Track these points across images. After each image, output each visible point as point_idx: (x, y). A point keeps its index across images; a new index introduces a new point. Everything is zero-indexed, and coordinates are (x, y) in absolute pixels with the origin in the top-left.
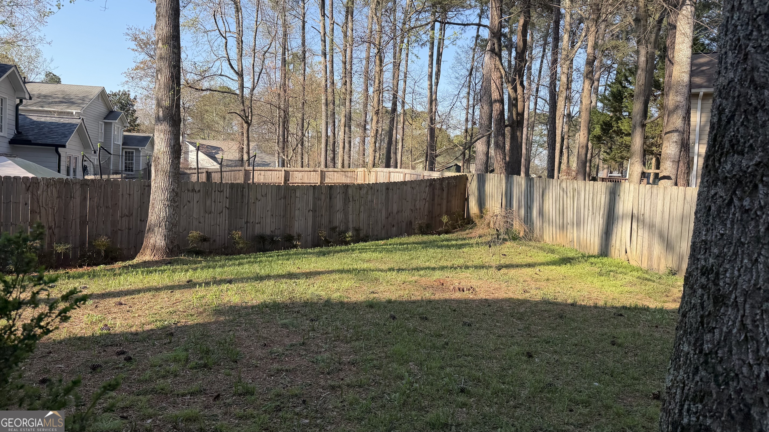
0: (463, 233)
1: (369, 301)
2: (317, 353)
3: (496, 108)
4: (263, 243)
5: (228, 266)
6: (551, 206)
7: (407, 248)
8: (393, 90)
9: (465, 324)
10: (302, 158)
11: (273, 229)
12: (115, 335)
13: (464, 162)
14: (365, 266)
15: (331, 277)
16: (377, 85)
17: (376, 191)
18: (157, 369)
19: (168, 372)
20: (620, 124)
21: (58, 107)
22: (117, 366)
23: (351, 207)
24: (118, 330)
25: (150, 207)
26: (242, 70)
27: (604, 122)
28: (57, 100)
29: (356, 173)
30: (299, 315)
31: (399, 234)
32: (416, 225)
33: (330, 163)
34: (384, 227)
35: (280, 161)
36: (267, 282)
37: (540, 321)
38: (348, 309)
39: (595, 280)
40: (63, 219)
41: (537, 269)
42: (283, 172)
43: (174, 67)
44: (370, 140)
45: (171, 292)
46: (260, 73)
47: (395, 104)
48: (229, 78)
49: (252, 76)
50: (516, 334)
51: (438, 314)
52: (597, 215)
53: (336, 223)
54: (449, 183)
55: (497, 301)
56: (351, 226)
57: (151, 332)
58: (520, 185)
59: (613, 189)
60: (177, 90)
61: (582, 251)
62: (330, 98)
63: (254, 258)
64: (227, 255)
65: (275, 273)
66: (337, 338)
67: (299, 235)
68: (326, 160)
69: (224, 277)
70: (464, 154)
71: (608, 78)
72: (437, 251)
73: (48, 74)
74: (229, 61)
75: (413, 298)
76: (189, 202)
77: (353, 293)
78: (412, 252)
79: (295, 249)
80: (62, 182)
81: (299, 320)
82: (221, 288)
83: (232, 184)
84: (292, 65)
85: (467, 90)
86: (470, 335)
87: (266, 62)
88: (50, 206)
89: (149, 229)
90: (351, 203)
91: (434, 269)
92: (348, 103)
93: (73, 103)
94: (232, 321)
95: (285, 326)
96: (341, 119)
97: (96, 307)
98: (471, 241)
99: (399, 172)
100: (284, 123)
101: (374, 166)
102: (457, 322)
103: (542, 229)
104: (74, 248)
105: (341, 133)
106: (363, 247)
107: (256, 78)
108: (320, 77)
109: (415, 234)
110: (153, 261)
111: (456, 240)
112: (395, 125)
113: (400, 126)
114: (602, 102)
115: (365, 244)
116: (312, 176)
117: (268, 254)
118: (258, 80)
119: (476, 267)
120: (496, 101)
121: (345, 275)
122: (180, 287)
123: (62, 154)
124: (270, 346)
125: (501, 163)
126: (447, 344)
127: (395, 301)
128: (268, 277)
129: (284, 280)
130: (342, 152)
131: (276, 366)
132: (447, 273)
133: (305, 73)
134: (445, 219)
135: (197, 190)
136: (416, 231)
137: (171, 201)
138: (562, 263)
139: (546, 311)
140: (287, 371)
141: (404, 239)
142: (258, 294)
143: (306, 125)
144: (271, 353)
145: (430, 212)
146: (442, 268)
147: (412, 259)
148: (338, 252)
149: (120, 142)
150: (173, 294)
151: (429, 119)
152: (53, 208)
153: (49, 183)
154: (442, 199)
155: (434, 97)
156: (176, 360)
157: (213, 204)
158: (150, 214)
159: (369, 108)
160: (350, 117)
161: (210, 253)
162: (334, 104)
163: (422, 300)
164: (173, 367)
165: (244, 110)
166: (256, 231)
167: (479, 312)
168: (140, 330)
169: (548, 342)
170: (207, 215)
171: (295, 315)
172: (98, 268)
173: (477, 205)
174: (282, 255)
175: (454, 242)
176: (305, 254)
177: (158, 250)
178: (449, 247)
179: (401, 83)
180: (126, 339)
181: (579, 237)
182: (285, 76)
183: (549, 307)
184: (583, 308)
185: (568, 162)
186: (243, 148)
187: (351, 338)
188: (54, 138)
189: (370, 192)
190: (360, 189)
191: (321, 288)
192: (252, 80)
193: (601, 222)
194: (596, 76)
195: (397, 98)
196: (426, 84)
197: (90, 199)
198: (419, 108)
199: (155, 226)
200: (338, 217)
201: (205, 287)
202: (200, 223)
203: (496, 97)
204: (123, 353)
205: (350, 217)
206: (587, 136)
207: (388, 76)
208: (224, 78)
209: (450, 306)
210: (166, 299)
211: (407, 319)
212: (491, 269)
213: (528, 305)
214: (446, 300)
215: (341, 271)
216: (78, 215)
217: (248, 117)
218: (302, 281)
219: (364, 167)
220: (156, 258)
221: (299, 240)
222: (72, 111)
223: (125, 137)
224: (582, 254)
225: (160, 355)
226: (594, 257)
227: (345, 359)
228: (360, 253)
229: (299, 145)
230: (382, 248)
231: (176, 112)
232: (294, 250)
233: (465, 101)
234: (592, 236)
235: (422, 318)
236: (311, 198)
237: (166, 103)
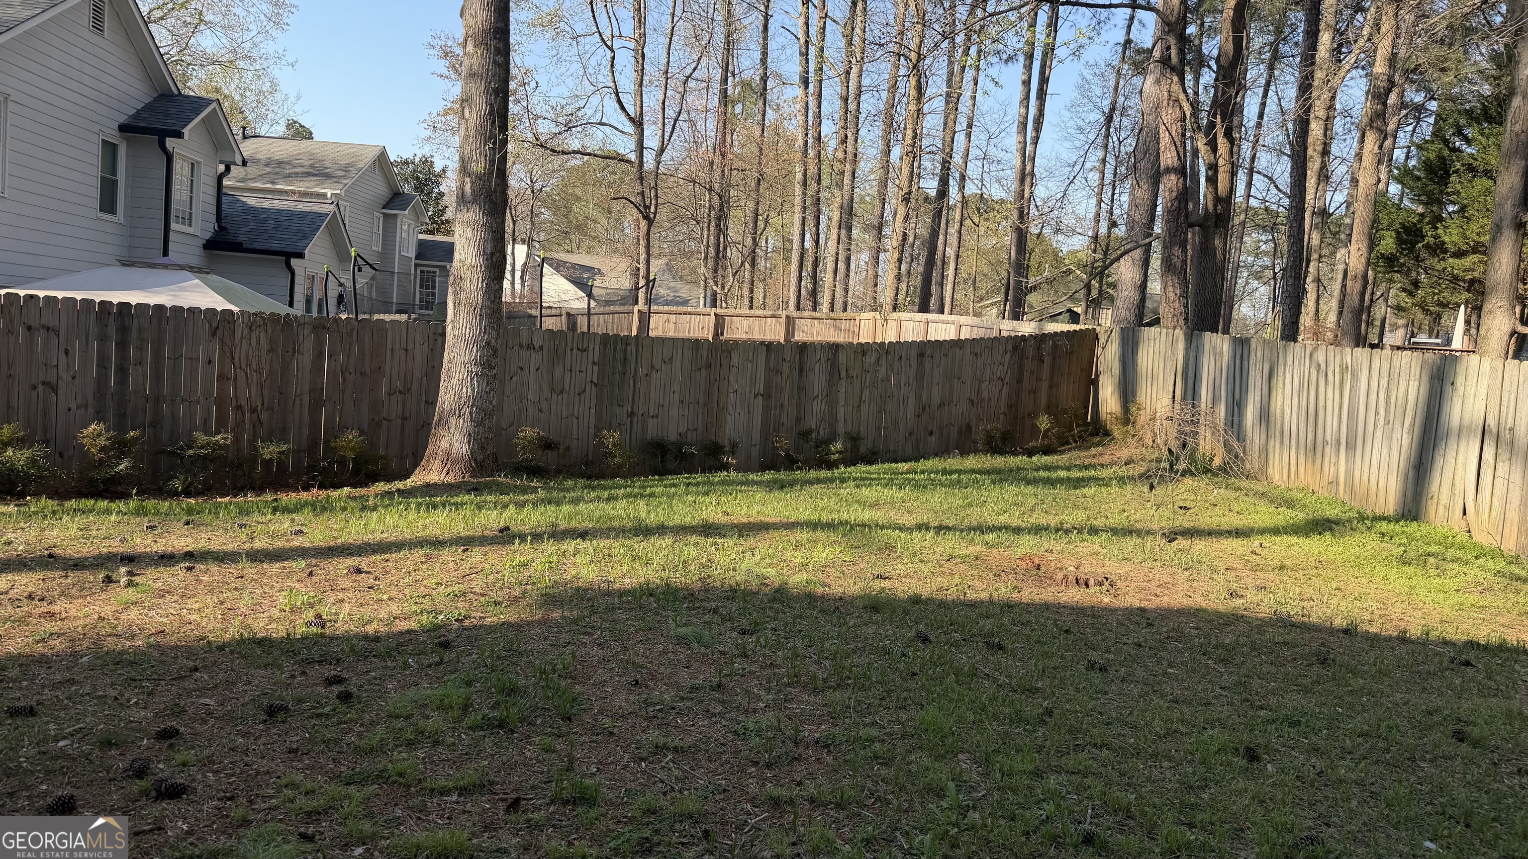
0: (1084, 454)
1: (869, 596)
2: (746, 711)
3: (1169, 186)
4: (662, 457)
5: (586, 502)
6: (1288, 402)
7: (959, 482)
8: (943, 150)
9: (1091, 666)
10: (752, 291)
11: (682, 429)
12: (332, 638)
13: (1088, 306)
14: (867, 515)
15: (792, 538)
16: (908, 141)
17: (897, 358)
18: (400, 724)
19: (422, 733)
20: (1440, 231)
21: (301, 184)
22: (319, 711)
23: (843, 390)
24: (341, 628)
25: (443, 375)
26: (641, 114)
27: (1403, 226)
28: (299, 170)
29: (857, 322)
30: (717, 619)
31: (942, 452)
32: (979, 432)
33: (806, 303)
34: (911, 434)
35: (708, 295)
36: (657, 541)
37: (1273, 669)
38: (822, 611)
39: (1393, 575)
40: (277, 394)
41: (1255, 541)
42: (713, 318)
43: (496, 92)
44: (888, 258)
45: (464, 551)
46: (676, 120)
47: (944, 182)
48: (616, 129)
49: (660, 125)
50: (1215, 697)
51: (1028, 638)
52: (1398, 425)
53: (812, 422)
54: (1055, 346)
55: (1167, 614)
56: (841, 429)
57: (407, 637)
58: (1217, 354)
59: (1439, 369)
60: (501, 141)
61: (1356, 505)
62: (812, 170)
63: (640, 487)
64: (589, 478)
65: (677, 520)
66: (795, 679)
67: (734, 445)
68: (799, 296)
69: (574, 524)
70: (1088, 286)
71: (1414, 130)
72: (1026, 491)
73: (291, 124)
74: (617, 94)
75: (971, 595)
76: (521, 368)
77: (837, 574)
78: (969, 490)
79: (725, 473)
80: (279, 320)
81: (716, 629)
82: (565, 547)
83: (606, 336)
84: (740, 105)
85: (1100, 154)
86: (1106, 693)
87: (690, 98)
88: (254, 367)
89: (440, 420)
90: (843, 382)
91: (1018, 530)
92: (847, 181)
93: (328, 176)
94: (575, 622)
95: (682, 641)
96: (831, 213)
97: (311, 574)
98: (1105, 473)
99: (948, 323)
100: (719, 219)
101: (895, 308)
102: (1072, 661)
103: (1265, 452)
104: (297, 452)
105: (832, 244)
106: (864, 475)
107: (668, 129)
108: (794, 128)
109: (976, 451)
110: (443, 484)
111: (1068, 469)
112: (943, 225)
113: (953, 231)
114: (1399, 181)
115: (869, 468)
116: (768, 327)
117: (670, 479)
118: (672, 133)
119: (1115, 531)
120: (1168, 170)
121: (820, 534)
122: (483, 541)
123: (299, 271)
124: (647, 687)
125: (1176, 305)
126: (1049, 713)
127: (930, 600)
128: (661, 530)
129: (694, 537)
130: (831, 280)
131: (653, 736)
132: (1048, 542)
133: (764, 120)
134: (1044, 422)
135: (537, 347)
136: (980, 446)
137: (483, 365)
138: (1312, 531)
139: (1285, 644)
140: (676, 749)
141: (953, 462)
142: (636, 564)
143: (761, 225)
144: (647, 703)
145: (1012, 407)
146: (1037, 530)
147: (970, 505)
148: (811, 483)
149: (412, 254)
150: (466, 554)
151: (1016, 213)
152: (259, 371)
153: (255, 321)
154: (1039, 379)
155: (1028, 168)
156: (442, 707)
157: (568, 374)
158: (442, 390)
159: (891, 188)
160: (852, 208)
161: (558, 472)
162: (819, 181)
163: (991, 602)
164: (435, 721)
165: (642, 193)
166: (650, 432)
167: (1125, 639)
168: (383, 629)
169: (1295, 724)
170: (554, 396)
171: (707, 618)
172: (335, 494)
173: (1117, 395)
174: (697, 484)
175: (1063, 474)
176: (742, 483)
177: (455, 462)
178: (1051, 483)
179: (960, 138)
180: (352, 649)
181: (1350, 473)
182: (725, 125)
183: (1294, 634)
184: (1374, 640)
185: (1317, 311)
186: (638, 269)
187: (825, 680)
188: (283, 240)
189: (883, 361)
190: (864, 353)
191: (768, 560)
192: (660, 133)
193: (1406, 442)
194: (1391, 127)
195: (949, 169)
196: (1012, 140)
197: (330, 356)
198: (996, 192)
199: (451, 413)
200: (816, 411)
201: (531, 543)
202: (540, 411)
203: (1170, 162)
204: (338, 680)
205: (841, 411)
206: (1365, 255)
207: (932, 123)
208: (606, 129)
209: (1056, 620)
210: (451, 566)
211: (956, 644)
212: (1151, 537)
213: (1242, 627)
214: (1046, 606)
215: (814, 526)
216: (307, 388)
217: (649, 208)
218: (729, 542)
219: (876, 310)
220: (450, 479)
221: (733, 453)
222: (325, 191)
223: (421, 244)
224: (1359, 513)
225: (411, 693)
226: (1387, 519)
227: (808, 732)
228: (858, 487)
229: (747, 265)
230: (905, 479)
231: (497, 185)
232: (721, 475)
233: (1094, 177)
234: (1383, 473)
235: (990, 646)
236: (761, 369)
237: (479, 167)
